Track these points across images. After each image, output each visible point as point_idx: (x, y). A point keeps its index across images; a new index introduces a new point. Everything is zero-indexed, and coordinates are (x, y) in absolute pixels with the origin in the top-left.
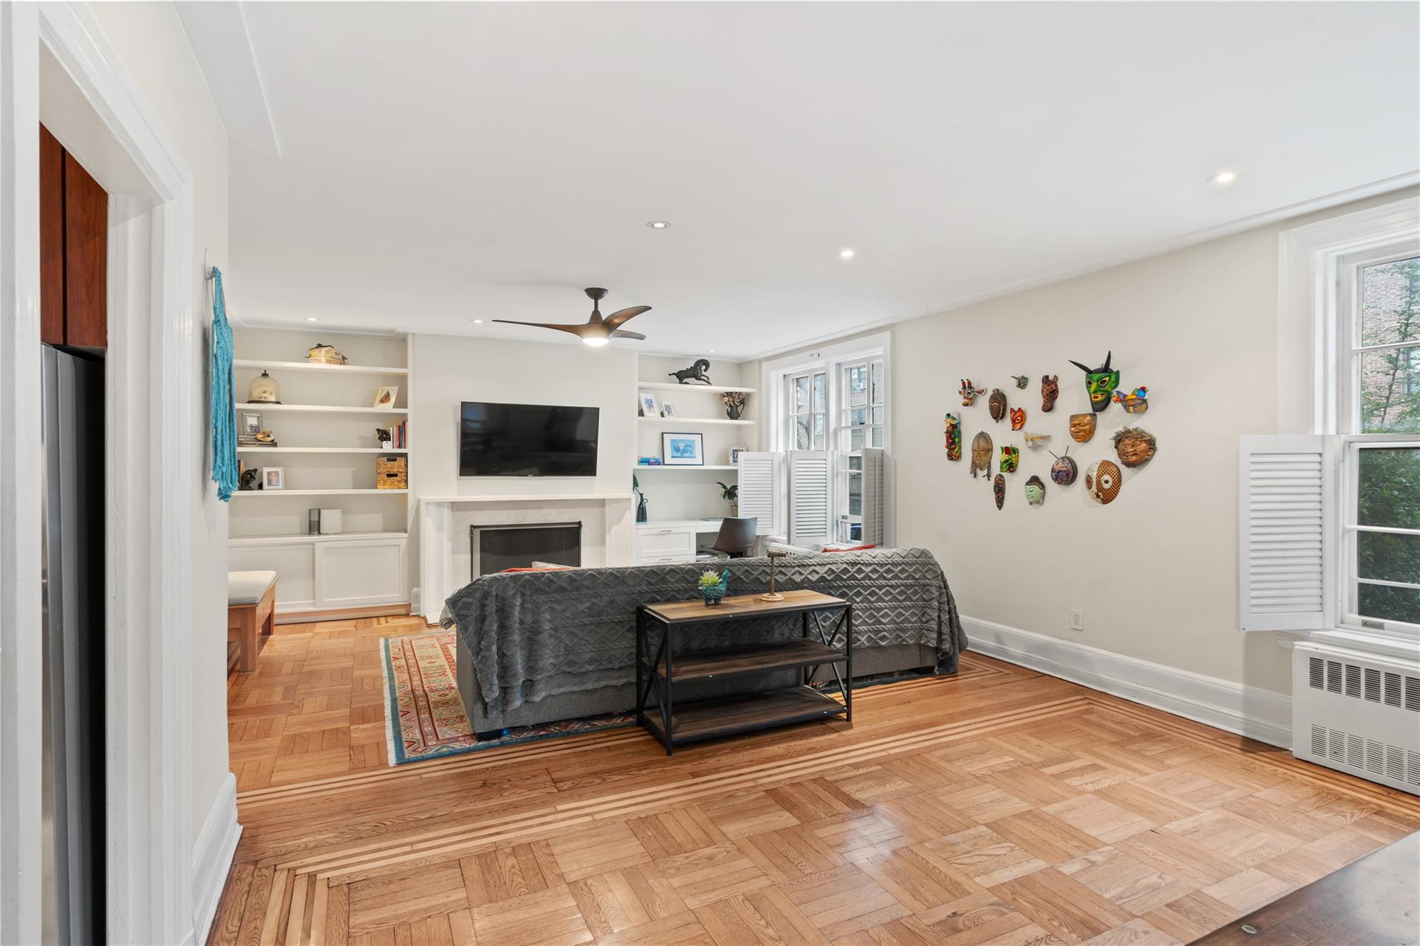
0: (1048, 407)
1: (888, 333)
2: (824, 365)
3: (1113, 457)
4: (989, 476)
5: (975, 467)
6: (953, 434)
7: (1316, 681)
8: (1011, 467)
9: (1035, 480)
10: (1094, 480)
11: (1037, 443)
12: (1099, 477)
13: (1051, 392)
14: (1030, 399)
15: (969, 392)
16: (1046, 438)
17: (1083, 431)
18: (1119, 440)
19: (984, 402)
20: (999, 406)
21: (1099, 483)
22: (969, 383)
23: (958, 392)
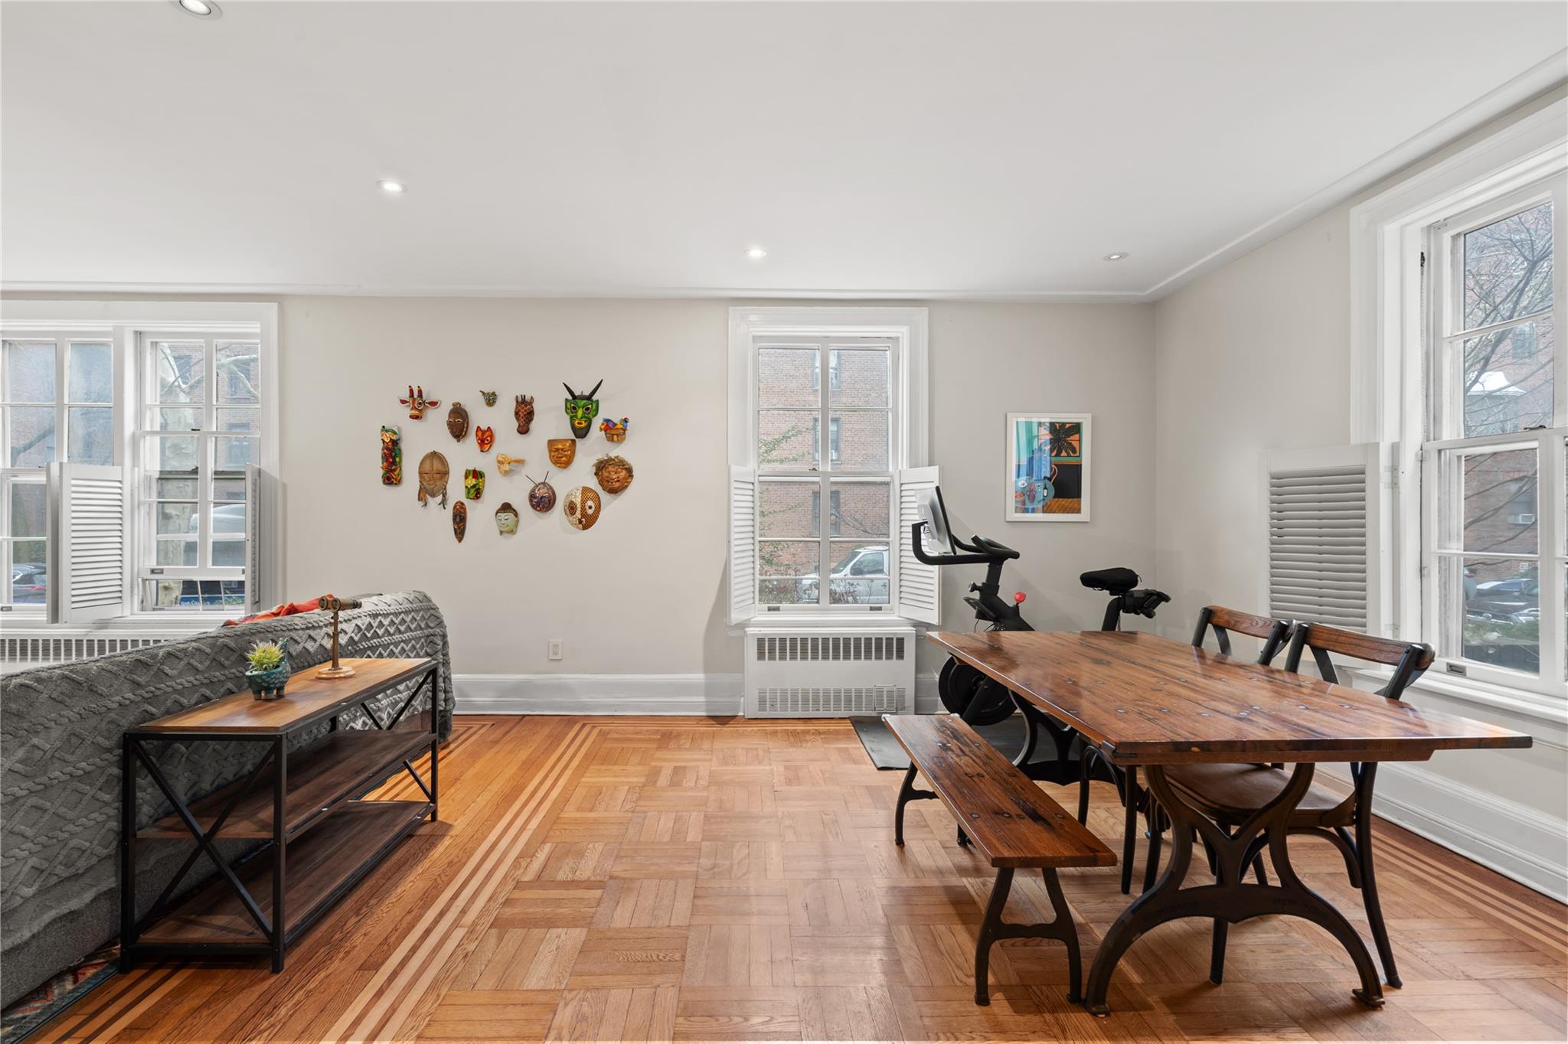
0: (523, 430)
1: (275, 305)
2: (111, 329)
3: (593, 483)
4: (443, 503)
5: (424, 494)
6: (392, 454)
7: (761, 656)
8: (476, 493)
9: (506, 507)
10: (579, 506)
11: (511, 466)
12: (583, 502)
13: (525, 414)
14: (501, 419)
15: (418, 404)
16: (520, 462)
17: (561, 455)
18: (601, 467)
19: (438, 418)
20: (459, 422)
21: (583, 509)
22: (420, 392)
23: (403, 402)
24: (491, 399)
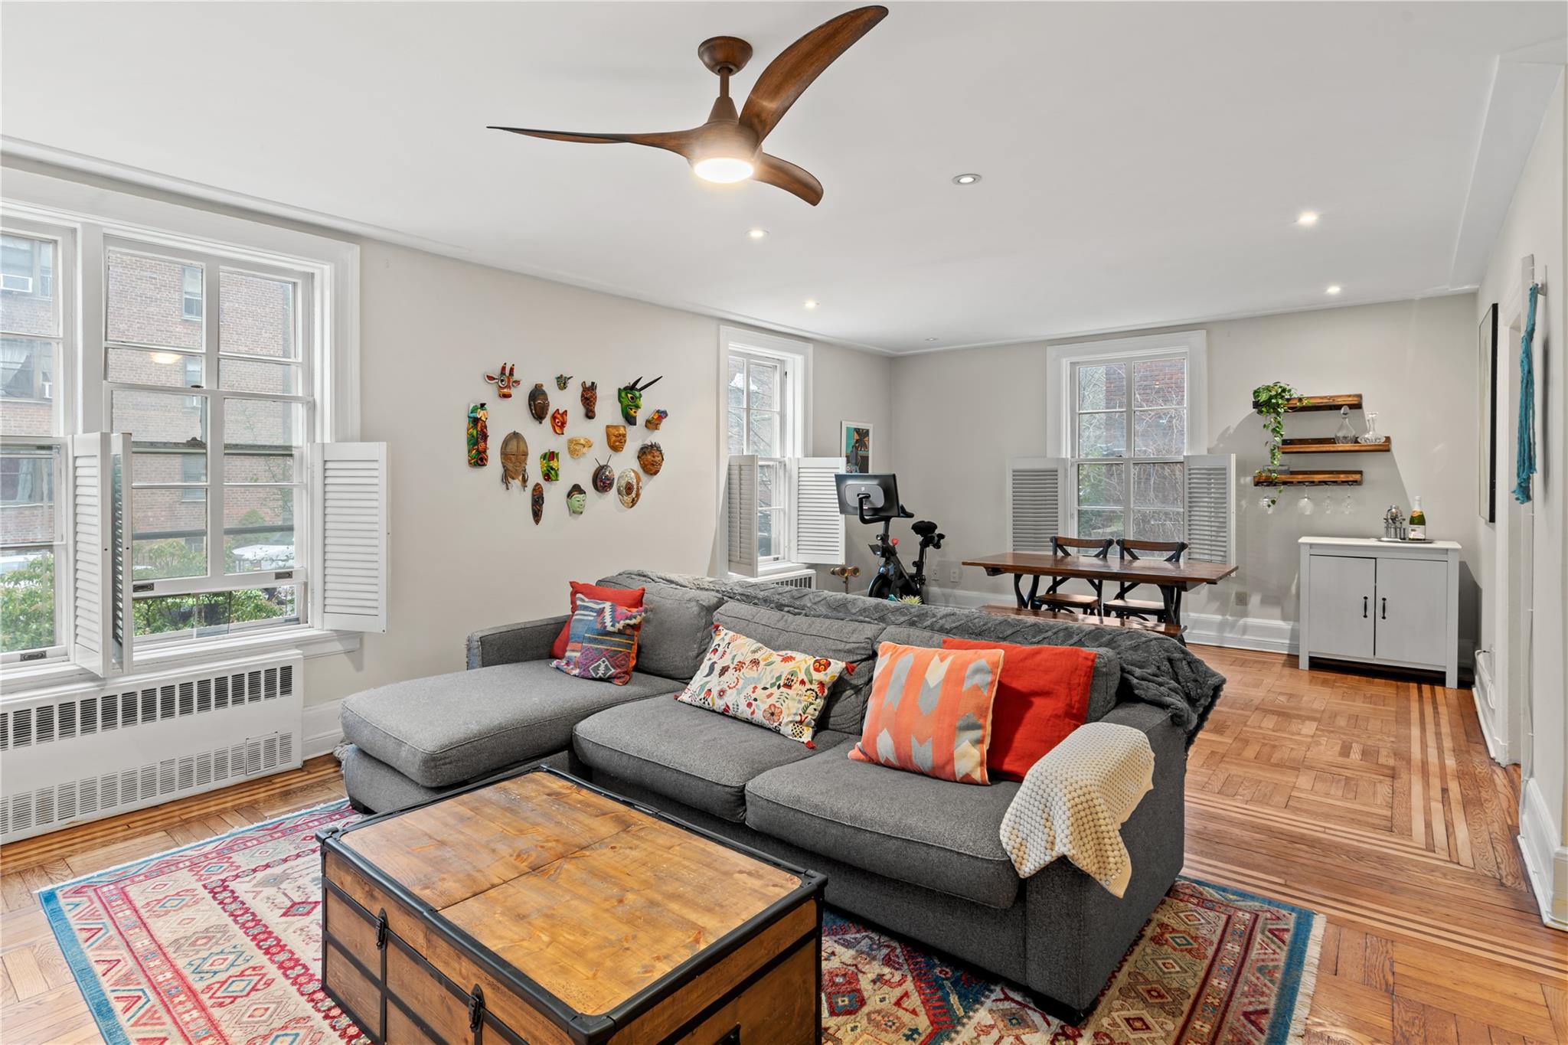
0: (588, 415)
3: (635, 465)
4: (524, 485)
5: (507, 477)
8: (549, 475)
9: (577, 489)
12: (637, 483)
14: (571, 403)
15: (505, 381)
16: (590, 446)
17: (616, 441)
18: (642, 452)
19: (521, 397)
22: (512, 370)
23: (491, 378)
24: (562, 382)
